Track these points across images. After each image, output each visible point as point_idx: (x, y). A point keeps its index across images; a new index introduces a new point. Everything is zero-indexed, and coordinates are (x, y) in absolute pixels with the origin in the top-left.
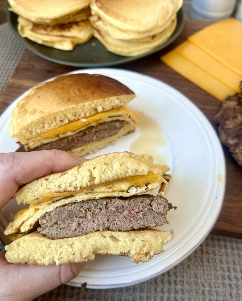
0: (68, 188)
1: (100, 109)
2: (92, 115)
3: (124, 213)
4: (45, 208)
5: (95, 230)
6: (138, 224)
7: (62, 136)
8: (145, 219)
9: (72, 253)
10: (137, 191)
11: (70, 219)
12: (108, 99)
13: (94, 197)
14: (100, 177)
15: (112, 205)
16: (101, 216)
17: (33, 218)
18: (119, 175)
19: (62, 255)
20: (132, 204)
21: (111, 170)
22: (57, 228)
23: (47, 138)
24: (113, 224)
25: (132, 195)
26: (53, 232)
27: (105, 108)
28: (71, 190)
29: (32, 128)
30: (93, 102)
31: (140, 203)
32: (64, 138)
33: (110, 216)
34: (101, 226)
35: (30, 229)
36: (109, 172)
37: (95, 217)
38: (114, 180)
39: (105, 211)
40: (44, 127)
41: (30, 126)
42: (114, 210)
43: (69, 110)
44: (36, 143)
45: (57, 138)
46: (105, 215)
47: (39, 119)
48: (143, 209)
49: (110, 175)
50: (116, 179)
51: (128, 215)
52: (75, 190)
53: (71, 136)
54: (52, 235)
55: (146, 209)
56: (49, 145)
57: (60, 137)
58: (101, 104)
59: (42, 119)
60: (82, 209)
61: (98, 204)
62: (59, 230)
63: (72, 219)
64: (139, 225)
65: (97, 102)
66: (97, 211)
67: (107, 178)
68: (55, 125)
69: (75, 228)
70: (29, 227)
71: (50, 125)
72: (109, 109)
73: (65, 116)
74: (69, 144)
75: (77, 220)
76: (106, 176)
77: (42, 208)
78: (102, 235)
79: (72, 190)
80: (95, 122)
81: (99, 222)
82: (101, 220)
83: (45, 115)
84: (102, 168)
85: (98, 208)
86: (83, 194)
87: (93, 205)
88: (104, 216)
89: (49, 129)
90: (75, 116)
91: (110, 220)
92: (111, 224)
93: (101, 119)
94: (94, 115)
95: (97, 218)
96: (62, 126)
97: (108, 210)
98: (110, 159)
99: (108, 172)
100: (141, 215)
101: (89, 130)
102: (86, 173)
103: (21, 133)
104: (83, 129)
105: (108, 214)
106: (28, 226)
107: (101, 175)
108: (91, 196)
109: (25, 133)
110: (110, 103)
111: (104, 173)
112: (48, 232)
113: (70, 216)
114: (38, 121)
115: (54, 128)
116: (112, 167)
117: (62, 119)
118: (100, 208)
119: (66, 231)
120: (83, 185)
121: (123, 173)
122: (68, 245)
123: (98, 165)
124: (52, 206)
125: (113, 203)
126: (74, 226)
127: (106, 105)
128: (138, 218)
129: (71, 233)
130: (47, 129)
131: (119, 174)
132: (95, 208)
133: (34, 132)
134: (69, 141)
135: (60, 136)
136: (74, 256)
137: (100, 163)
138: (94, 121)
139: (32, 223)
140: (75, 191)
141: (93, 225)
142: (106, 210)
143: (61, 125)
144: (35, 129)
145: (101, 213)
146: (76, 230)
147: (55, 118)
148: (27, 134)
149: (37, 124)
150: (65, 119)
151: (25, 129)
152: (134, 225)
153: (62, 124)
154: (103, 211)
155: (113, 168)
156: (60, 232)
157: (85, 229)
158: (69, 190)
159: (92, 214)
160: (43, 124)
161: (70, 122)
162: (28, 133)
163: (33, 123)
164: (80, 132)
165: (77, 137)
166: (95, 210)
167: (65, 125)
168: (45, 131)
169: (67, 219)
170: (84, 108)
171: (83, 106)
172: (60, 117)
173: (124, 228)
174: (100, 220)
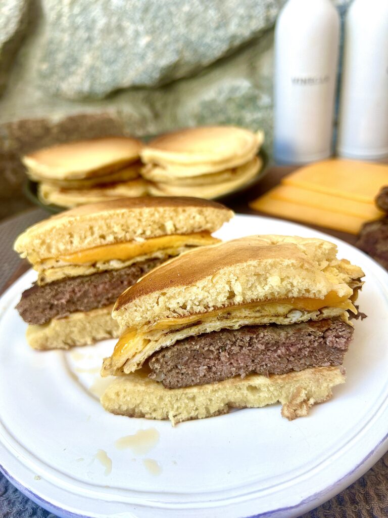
0: (195, 307)
1: (169, 227)
2: (156, 237)
3: (279, 351)
4: (159, 341)
5: (233, 376)
6: (302, 364)
7: (101, 267)
8: (313, 357)
9: (194, 409)
10: (301, 317)
11: (195, 361)
12: (184, 211)
13: (231, 325)
14: (244, 294)
15: (258, 341)
16: (242, 357)
17: (142, 354)
18: (276, 295)
19: (180, 411)
20: (292, 338)
21: (263, 285)
22: (178, 373)
23: (76, 266)
24: (261, 366)
25: (293, 322)
26: (171, 379)
27: (178, 226)
28: (199, 311)
29: (52, 239)
30: (159, 212)
31: (305, 336)
32: (106, 271)
33: (257, 356)
34: (242, 370)
35: (137, 369)
36: (259, 288)
37: (233, 358)
38: (266, 300)
39: (248, 350)
40: (72, 242)
41: (49, 235)
42: (263, 347)
43: (115, 216)
44: (56, 272)
45: (92, 270)
46: (249, 355)
47: (66, 225)
48: (311, 344)
49: (261, 292)
50: (269, 300)
51: (284, 353)
52: (206, 310)
53: (117, 270)
54: (170, 383)
55: (316, 344)
56: (78, 281)
57: (99, 268)
58: (171, 218)
59: (69, 226)
60: (212, 348)
61: (236, 340)
62: (180, 376)
63: (198, 361)
64: (304, 365)
65: (165, 211)
66: (235, 349)
67: (254, 297)
68: (90, 241)
69: (203, 374)
70: (136, 366)
71: (83, 239)
72: (184, 230)
73: (109, 227)
74: (114, 289)
75: (205, 363)
76: (252, 294)
77: (156, 338)
78: (236, 387)
79: (202, 311)
80: (161, 252)
81: (239, 364)
82: (242, 362)
83: (76, 220)
84: (248, 281)
85: (237, 345)
86: (215, 321)
87: (228, 342)
88: (247, 356)
89: (79, 246)
90: (127, 232)
91: (256, 361)
92: (258, 366)
93: (172, 247)
94: (160, 237)
95: (235, 358)
96: (102, 246)
97: (252, 348)
98: (265, 268)
99: (257, 288)
100: (306, 353)
101: (149, 263)
102: (224, 287)
103: (33, 245)
104: (139, 259)
105: (254, 353)
106: (134, 365)
107: (245, 292)
108: (226, 324)
109: (39, 245)
110: (186, 219)
111: (250, 288)
112: (164, 380)
113: (195, 357)
114: (63, 228)
115: (88, 247)
116: (266, 279)
117: (104, 233)
118: (239, 346)
119: (190, 377)
120: (217, 305)
121: (284, 292)
122: (188, 398)
123: (244, 276)
124: (170, 338)
125: (261, 339)
126: (202, 370)
127: (180, 221)
128: (301, 356)
129: (198, 381)
130: (77, 247)
131: (276, 293)
132: (232, 345)
133: (54, 247)
134: (114, 280)
135: (98, 265)
136: (197, 412)
137: (247, 273)
138: (159, 249)
139: (140, 361)
140: (206, 312)
141: (230, 368)
142: (250, 348)
143: (101, 242)
144: (57, 241)
145: (242, 352)
146: (205, 376)
147: (91, 228)
148: (42, 248)
149: (60, 234)
150: (108, 235)
151: (40, 238)
152: (294, 366)
153: (104, 242)
154: (245, 350)
155: (267, 281)
156: (182, 379)
157: (219, 373)
158: (198, 311)
159: (228, 356)
160: (71, 236)
161: (118, 242)
162: (44, 247)
163: (54, 230)
164: (134, 265)
165: (128, 275)
166: (232, 348)
167: (107, 245)
168: (73, 248)
169: (191, 362)
170: (141, 218)
171: (141, 214)
172: (100, 228)
173: (279, 370)
174: (240, 362)
